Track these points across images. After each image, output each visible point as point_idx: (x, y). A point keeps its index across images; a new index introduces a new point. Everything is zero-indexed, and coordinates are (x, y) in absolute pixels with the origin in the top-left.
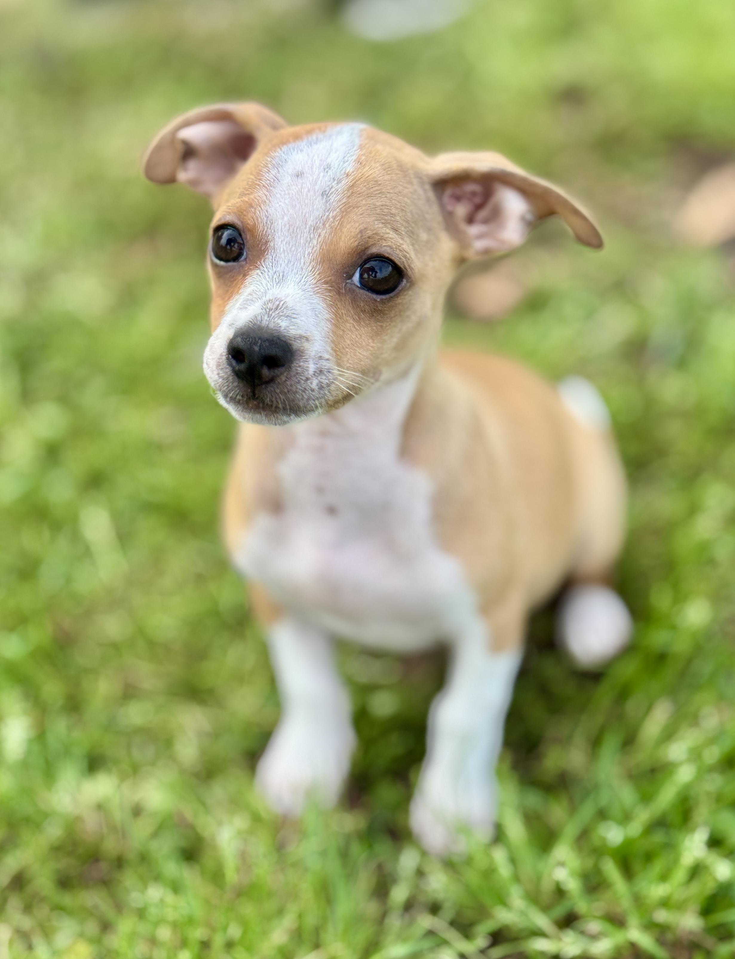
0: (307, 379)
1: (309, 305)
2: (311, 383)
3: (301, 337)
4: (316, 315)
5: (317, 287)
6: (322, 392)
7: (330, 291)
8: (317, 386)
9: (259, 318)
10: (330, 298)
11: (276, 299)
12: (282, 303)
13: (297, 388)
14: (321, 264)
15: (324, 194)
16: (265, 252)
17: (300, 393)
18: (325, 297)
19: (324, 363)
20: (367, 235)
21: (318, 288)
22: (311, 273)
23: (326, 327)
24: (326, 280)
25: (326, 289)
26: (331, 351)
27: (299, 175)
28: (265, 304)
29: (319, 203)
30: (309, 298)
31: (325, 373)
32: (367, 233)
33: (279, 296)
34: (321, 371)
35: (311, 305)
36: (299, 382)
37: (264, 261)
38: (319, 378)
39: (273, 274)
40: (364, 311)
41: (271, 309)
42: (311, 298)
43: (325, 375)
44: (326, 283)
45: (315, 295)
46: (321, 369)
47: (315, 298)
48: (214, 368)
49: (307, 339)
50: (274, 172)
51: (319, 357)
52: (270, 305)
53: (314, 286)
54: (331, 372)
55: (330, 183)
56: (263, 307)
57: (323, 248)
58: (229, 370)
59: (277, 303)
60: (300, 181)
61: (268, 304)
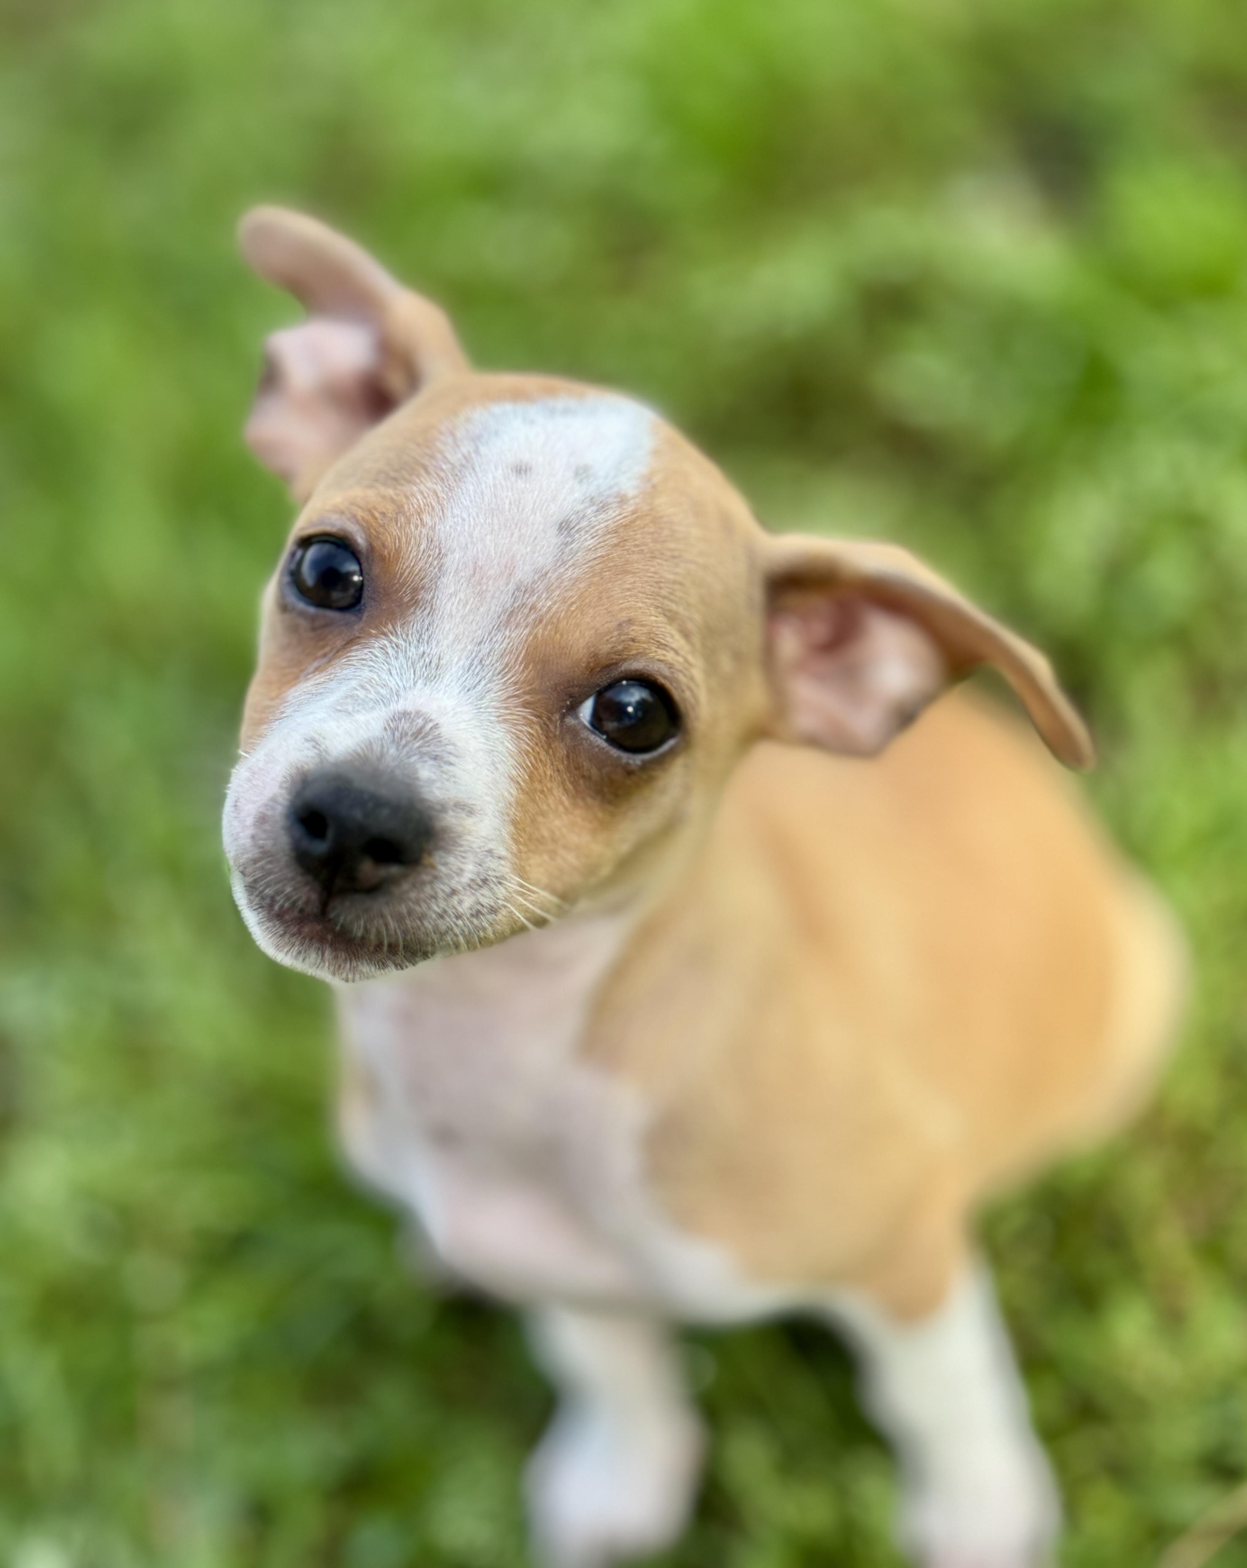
0: (454, 892)
1: (483, 740)
2: (460, 902)
3: (460, 806)
4: (493, 763)
5: (506, 708)
6: (475, 921)
7: (530, 724)
8: (471, 909)
9: (377, 749)
10: (528, 736)
11: (418, 714)
12: (430, 725)
13: (429, 908)
14: (523, 665)
15: (565, 527)
16: (408, 608)
17: (431, 918)
18: (521, 735)
19: (492, 863)
20: (632, 633)
21: (508, 712)
22: (500, 677)
23: (509, 792)
24: (526, 699)
25: (524, 718)
26: (511, 842)
27: (521, 470)
28: (393, 719)
29: (551, 540)
30: (486, 727)
31: (492, 885)
32: (631, 629)
33: (424, 710)
34: (485, 881)
35: (487, 742)
36: (434, 897)
37: (402, 626)
38: (478, 894)
39: (417, 658)
40: (586, 778)
41: (404, 734)
42: (490, 728)
43: (491, 889)
44: (526, 705)
45: (499, 722)
46: (487, 877)
47: (498, 730)
48: (250, 821)
49: (471, 812)
50: (466, 448)
51: (486, 851)
52: (404, 725)
53: (499, 705)
54: (503, 883)
55: (582, 507)
56: (389, 725)
57: (536, 634)
58: (284, 841)
59: (420, 722)
60: (521, 484)
61: (400, 719)
